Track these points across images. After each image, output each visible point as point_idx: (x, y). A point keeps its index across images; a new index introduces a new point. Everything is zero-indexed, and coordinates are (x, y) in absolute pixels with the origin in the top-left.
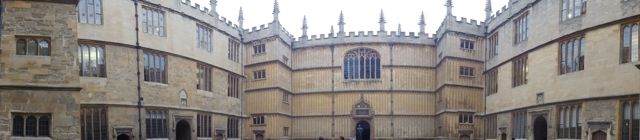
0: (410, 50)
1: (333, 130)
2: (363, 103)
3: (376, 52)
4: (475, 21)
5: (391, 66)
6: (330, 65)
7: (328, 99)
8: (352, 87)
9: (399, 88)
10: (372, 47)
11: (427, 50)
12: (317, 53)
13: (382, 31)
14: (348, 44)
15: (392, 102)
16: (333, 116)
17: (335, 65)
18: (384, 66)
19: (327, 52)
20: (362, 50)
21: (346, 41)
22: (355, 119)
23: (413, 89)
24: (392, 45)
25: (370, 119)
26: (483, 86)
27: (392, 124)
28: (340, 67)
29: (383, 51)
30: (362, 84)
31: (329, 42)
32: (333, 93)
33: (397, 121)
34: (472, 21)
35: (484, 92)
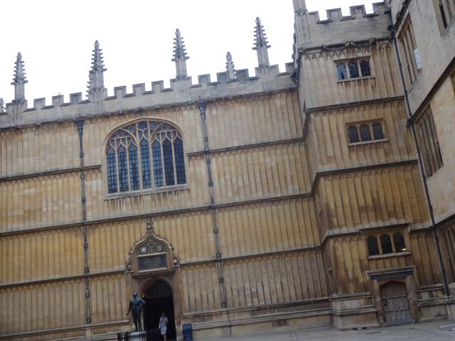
0: (242, 110)
1: (88, 306)
2: (151, 241)
3: (172, 127)
4: (361, 8)
5: (206, 153)
6: (77, 164)
7: (75, 240)
8: (126, 210)
9: (229, 198)
10: (162, 117)
11: (279, 102)
12: (47, 138)
13: (182, 77)
14: (113, 115)
15: (216, 232)
16: (87, 277)
17: (87, 164)
18: (191, 156)
19: (69, 136)
20: (143, 124)
21: (109, 108)
22: (137, 278)
23: (260, 195)
24: (203, 105)
25: (171, 274)
26: (414, 156)
27: (221, 281)
28: (97, 168)
29: (187, 122)
30: (148, 198)
31: (72, 112)
32: (84, 226)
33: (230, 272)
34: (353, 9)
35: (419, 171)
